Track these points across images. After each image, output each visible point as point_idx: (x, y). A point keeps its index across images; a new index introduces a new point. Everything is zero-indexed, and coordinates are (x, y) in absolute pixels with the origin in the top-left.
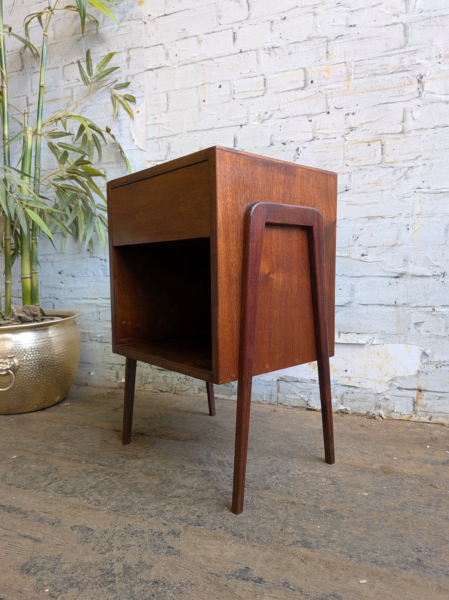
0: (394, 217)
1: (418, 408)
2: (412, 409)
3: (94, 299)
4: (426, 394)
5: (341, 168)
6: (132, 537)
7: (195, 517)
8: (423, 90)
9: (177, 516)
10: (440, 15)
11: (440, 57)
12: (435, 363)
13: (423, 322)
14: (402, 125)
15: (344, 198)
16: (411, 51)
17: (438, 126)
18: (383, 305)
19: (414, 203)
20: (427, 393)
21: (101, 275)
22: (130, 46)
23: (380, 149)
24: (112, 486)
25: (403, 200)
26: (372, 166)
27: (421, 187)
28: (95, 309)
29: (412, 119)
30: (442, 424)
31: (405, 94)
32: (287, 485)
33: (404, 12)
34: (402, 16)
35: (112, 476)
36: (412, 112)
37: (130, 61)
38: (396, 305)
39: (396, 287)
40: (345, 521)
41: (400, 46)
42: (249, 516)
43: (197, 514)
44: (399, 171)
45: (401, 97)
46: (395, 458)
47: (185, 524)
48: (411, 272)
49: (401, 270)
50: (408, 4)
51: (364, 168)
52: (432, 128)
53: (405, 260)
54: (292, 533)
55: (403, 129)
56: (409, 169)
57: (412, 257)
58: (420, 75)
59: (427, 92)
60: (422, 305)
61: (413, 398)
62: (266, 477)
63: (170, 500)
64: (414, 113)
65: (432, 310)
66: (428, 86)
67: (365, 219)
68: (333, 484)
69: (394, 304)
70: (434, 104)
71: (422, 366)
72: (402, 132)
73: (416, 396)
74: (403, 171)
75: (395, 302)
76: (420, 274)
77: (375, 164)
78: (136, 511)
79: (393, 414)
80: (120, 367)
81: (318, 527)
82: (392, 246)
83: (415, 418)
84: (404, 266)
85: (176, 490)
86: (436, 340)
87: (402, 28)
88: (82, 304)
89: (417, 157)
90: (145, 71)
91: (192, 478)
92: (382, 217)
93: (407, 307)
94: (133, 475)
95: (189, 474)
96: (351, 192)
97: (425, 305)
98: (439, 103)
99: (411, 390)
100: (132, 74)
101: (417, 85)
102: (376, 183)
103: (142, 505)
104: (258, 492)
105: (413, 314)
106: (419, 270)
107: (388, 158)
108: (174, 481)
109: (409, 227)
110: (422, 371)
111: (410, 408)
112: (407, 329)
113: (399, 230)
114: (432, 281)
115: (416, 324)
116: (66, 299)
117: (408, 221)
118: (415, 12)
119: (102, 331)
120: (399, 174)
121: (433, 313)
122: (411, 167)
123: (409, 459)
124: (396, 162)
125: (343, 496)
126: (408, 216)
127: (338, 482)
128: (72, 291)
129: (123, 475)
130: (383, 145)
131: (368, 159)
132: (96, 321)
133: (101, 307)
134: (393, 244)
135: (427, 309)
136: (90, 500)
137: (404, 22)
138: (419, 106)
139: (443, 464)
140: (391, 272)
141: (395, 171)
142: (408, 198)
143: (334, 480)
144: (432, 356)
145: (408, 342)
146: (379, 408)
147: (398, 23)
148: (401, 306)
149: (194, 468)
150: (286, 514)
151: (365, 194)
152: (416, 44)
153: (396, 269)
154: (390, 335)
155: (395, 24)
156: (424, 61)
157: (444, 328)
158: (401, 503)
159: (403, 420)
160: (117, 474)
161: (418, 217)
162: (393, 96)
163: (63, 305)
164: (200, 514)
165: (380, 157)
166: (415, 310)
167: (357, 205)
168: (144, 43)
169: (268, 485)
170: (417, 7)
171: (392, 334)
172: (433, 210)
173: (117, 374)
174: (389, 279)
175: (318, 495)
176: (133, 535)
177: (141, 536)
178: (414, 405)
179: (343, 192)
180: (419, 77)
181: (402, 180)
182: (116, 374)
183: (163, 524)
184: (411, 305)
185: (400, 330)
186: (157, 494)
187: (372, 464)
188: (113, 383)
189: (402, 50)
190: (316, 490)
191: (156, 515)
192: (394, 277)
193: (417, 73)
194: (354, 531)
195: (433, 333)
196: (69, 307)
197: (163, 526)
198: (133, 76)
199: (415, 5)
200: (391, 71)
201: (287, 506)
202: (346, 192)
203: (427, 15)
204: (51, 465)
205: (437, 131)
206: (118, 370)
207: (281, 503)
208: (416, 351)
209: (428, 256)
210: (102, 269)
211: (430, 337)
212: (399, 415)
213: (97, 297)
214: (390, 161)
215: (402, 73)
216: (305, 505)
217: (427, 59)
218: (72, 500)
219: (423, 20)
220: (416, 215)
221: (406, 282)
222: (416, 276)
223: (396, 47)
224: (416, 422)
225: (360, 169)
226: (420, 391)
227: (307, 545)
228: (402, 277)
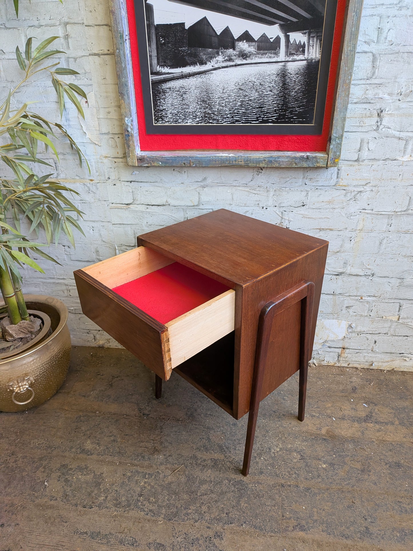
0: (341, 230)
1: (341, 359)
2: (337, 359)
3: (61, 279)
4: (347, 351)
5: (300, 186)
6: (193, 546)
7: (225, 515)
8: (381, 124)
9: (213, 516)
10: (408, 51)
11: (401, 95)
12: (357, 332)
13: (353, 306)
14: (358, 154)
15: (300, 212)
16: (376, 84)
17: (388, 158)
18: (324, 293)
19: (359, 221)
20: (349, 350)
21: (66, 260)
22: (66, 19)
23: (336, 173)
24: (153, 490)
25: (349, 218)
26: (328, 187)
27: (366, 209)
28: (64, 288)
29: (367, 149)
30: (357, 368)
31: (364, 125)
32: (273, 466)
33: (376, 41)
34: (373, 45)
35: (149, 478)
36: (368, 143)
37: (69, 40)
38: (334, 294)
39: (336, 282)
40: (318, 498)
41: (367, 77)
42: (259, 506)
43: (225, 511)
44: (350, 194)
45: (360, 127)
46: (334, 419)
47: (221, 524)
48: (349, 272)
49: (341, 270)
50: (381, 33)
51: (320, 188)
52: (383, 160)
53: (345, 263)
54: (290, 518)
55: (358, 157)
56: (358, 193)
57: (351, 261)
58: (380, 109)
59: (384, 126)
60: (354, 295)
61: (338, 353)
62: (257, 459)
63: (201, 499)
64: (370, 144)
65: (360, 299)
66: (386, 121)
67: (317, 230)
68: (302, 459)
69: (333, 293)
70: (388, 138)
71: (348, 334)
72: (357, 160)
73: (340, 351)
74: (353, 194)
75: (334, 292)
76: (355, 274)
77: (330, 186)
78: (183, 517)
79: (323, 362)
80: (96, 332)
81: (304, 508)
82: (336, 252)
83: (338, 365)
84: (343, 268)
85: (201, 486)
86: (360, 318)
87: (371, 58)
88: (50, 283)
89: (366, 184)
90: (90, 55)
91: (207, 470)
92: (331, 230)
93: (342, 296)
94: (163, 474)
95: (203, 466)
96: (307, 207)
97: (356, 295)
98: (393, 139)
99: (338, 348)
100: (73, 55)
101: (376, 118)
102: (329, 202)
103: (185, 509)
104: (257, 477)
105: (345, 301)
106: (355, 271)
107: (342, 182)
108: (195, 476)
109: (352, 239)
110: (347, 337)
111: (335, 359)
112: (340, 310)
113: (343, 240)
114: (363, 279)
115: (347, 307)
116: (31, 278)
117: (351, 234)
118: (386, 43)
119: (75, 305)
120: (349, 196)
121: (361, 300)
122: (361, 192)
123: (343, 419)
124: (348, 186)
125: (311, 472)
126: (352, 230)
127: (304, 455)
128: (36, 271)
129: (155, 475)
130: (339, 170)
131: (325, 181)
132: (67, 297)
133: (70, 286)
134: (337, 251)
135: (357, 298)
136: (145, 511)
137: (374, 53)
138: (375, 138)
139: (365, 421)
140: (333, 271)
141: (346, 193)
142: (354, 217)
143: (302, 454)
144: (356, 328)
145: (339, 319)
146: (314, 359)
147: (368, 52)
148: (337, 295)
149: (204, 457)
150: (281, 498)
151: (319, 210)
152: (381, 78)
153: (338, 269)
154: (327, 314)
155: (366, 52)
156: (386, 96)
157: (367, 310)
158: (347, 472)
159: (329, 366)
160: (150, 475)
161: (360, 232)
162: (354, 126)
163: (29, 283)
164: (227, 511)
165: (335, 180)
166: (348, 298)
167: (311, 218)
168: (85, 19)
169: (261, 469)
170: (389, 39)
171: (328, 313)
172: (373, 227)
173: (95, 337)
174: (331, 276)
175: (295, 473)
176: (192, 544)
177: (199, 544)
178: (338, 357)
179: (300, 207)
180: (379, 111)
181: (351, 202)
182: (93, 337)
183: (207, 528)
184: (345, 294)
185: (334, 310)
186: (190, 494)
187: (320, 429)
188: (91, 344)
189: (368, 82)
190: (293, 468)
191: (199, 519)
192: (335, 275)
193: (378, 106)
194: (326, 508)
195: (359, 313)
196: (36, 284)
197: (208, 529)
198: (75, 59)
199: (387, 36)
200: (355, 101)
201: (279, 489)
202: (302, 207)
203: (396, 49)
204: (94, 472)
205: (387, 163)
206: (95, 334)
207: (275, 487)
208: (344, 324)
209: (364, 261)
210: (66, 254)
211: (356, 316)
212: (327, 362)
213: (65, 278)
214: (344, 184)
215: (364, 105)
216: (290, 486)
217: (389, 94)
218: (131, 513)
219: (392, 54)
220: (359, 230)
221: (344, 278)
222: (352, 275)
223: (362, 78)
224: (338, 367)
225: (317, 189)
226: (344, 348)
227: (302, 529)
228: (341, 275)
